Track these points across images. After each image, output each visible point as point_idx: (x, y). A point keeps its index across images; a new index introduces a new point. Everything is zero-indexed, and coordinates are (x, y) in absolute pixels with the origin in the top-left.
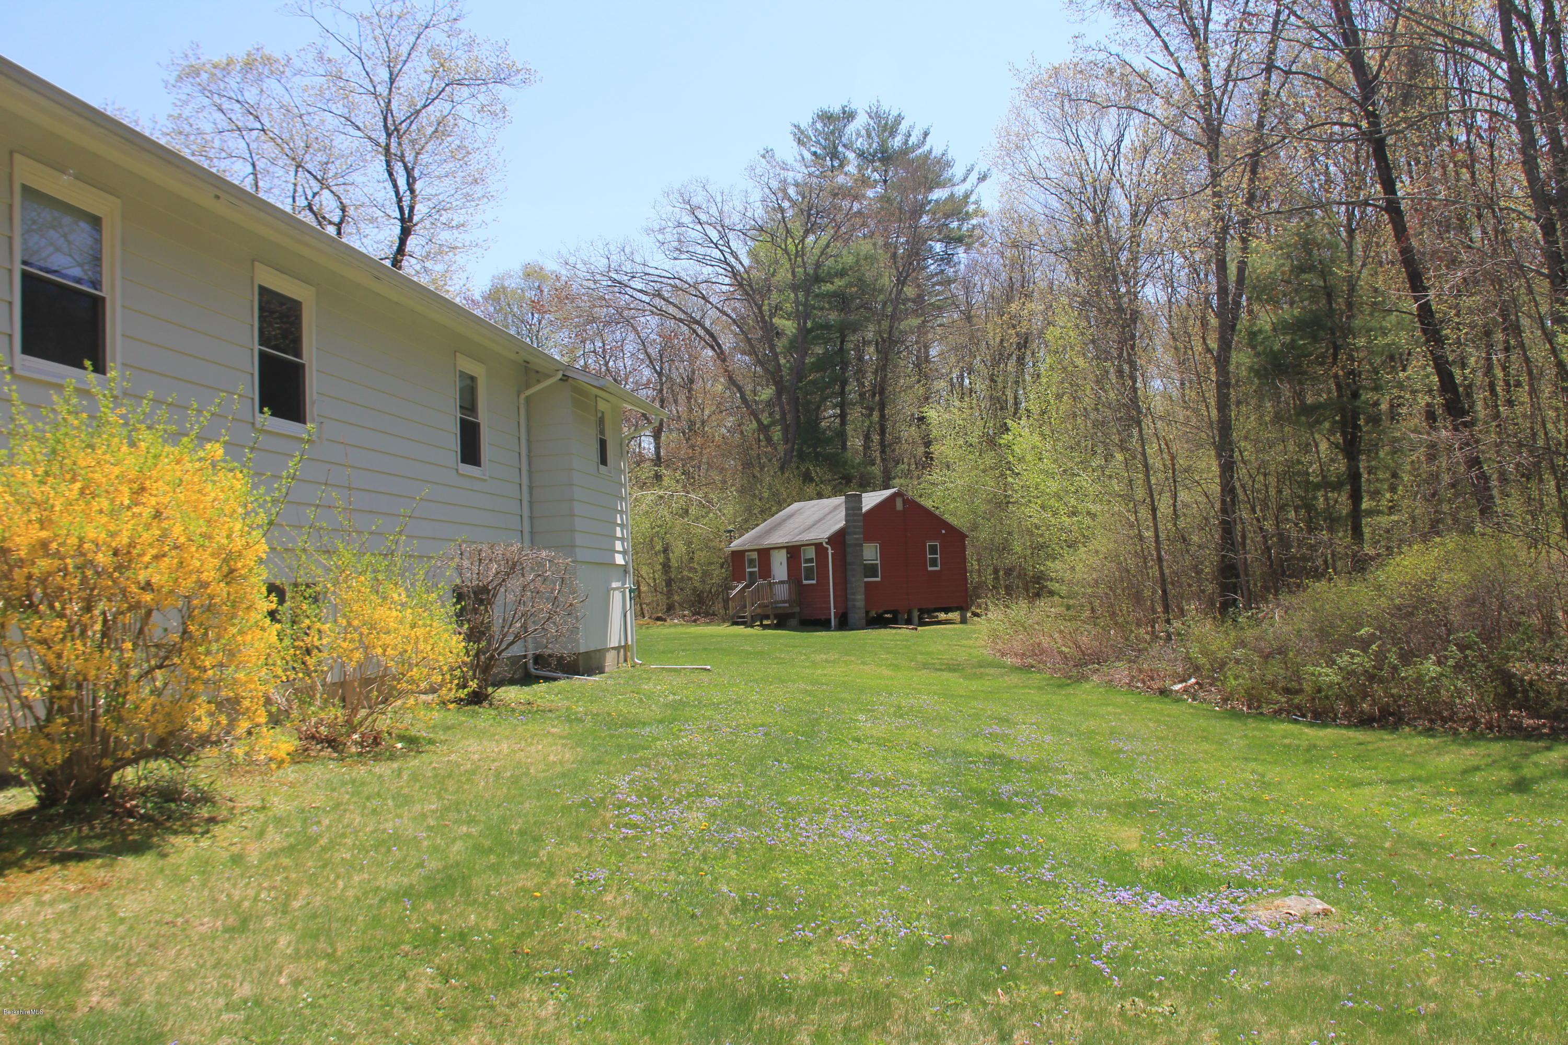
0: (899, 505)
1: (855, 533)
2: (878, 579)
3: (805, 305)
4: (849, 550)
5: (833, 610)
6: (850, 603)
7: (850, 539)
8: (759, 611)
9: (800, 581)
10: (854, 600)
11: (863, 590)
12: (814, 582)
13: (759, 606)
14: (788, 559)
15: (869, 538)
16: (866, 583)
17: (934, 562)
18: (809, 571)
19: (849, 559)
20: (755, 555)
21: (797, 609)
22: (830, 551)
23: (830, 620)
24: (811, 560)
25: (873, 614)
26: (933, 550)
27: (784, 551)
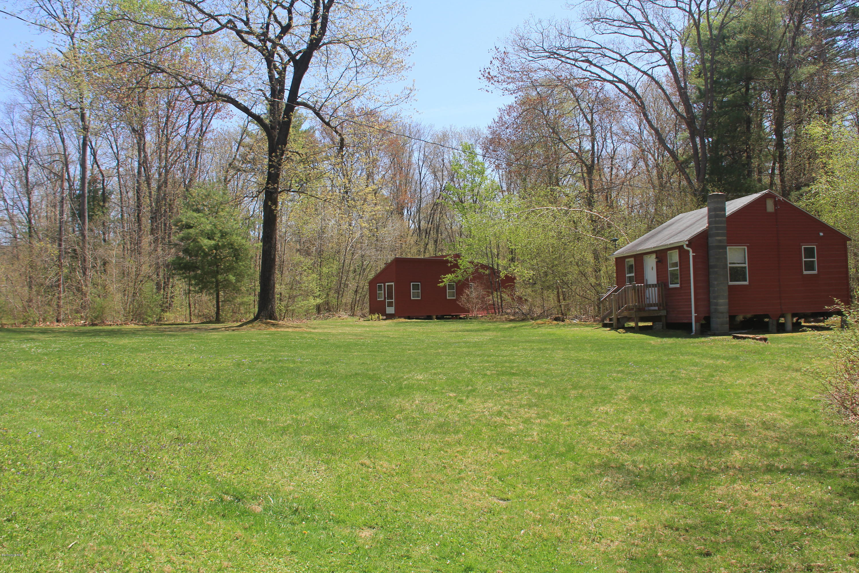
0: (770, 207)
1: (718, 235)
2: (746, 283)
3: (713, 61)
4: (711, 252)
5: (694, 315)
6: (713, 307)
7: (713, 241)
8: (626, 313)
9: (666, 285)
10: (717, 304)
11: (726, 294)
12: (678, 286)
13: (626, 309)
14: (657, 262)
15: (733, 241)
16: (730, 287)
17: (810, 266)
18: (674, 274)
19: (712, 262)
20: (632, 261)
21: (663, 313)
22: (691, 254)
23: (691, 324)
24: (675, 265)
25: (740, 318)
26: (810, 253)
27: (654, 256)
